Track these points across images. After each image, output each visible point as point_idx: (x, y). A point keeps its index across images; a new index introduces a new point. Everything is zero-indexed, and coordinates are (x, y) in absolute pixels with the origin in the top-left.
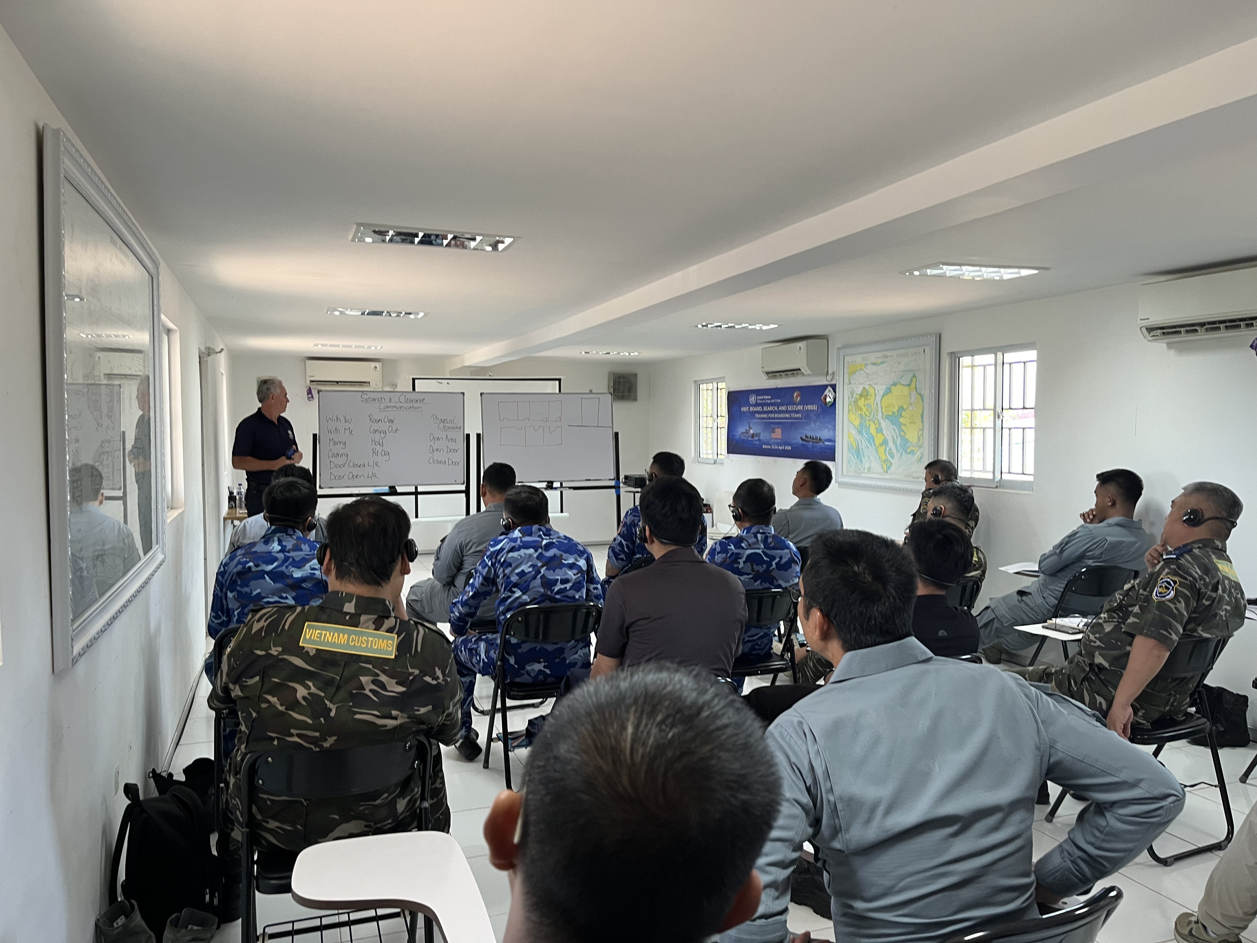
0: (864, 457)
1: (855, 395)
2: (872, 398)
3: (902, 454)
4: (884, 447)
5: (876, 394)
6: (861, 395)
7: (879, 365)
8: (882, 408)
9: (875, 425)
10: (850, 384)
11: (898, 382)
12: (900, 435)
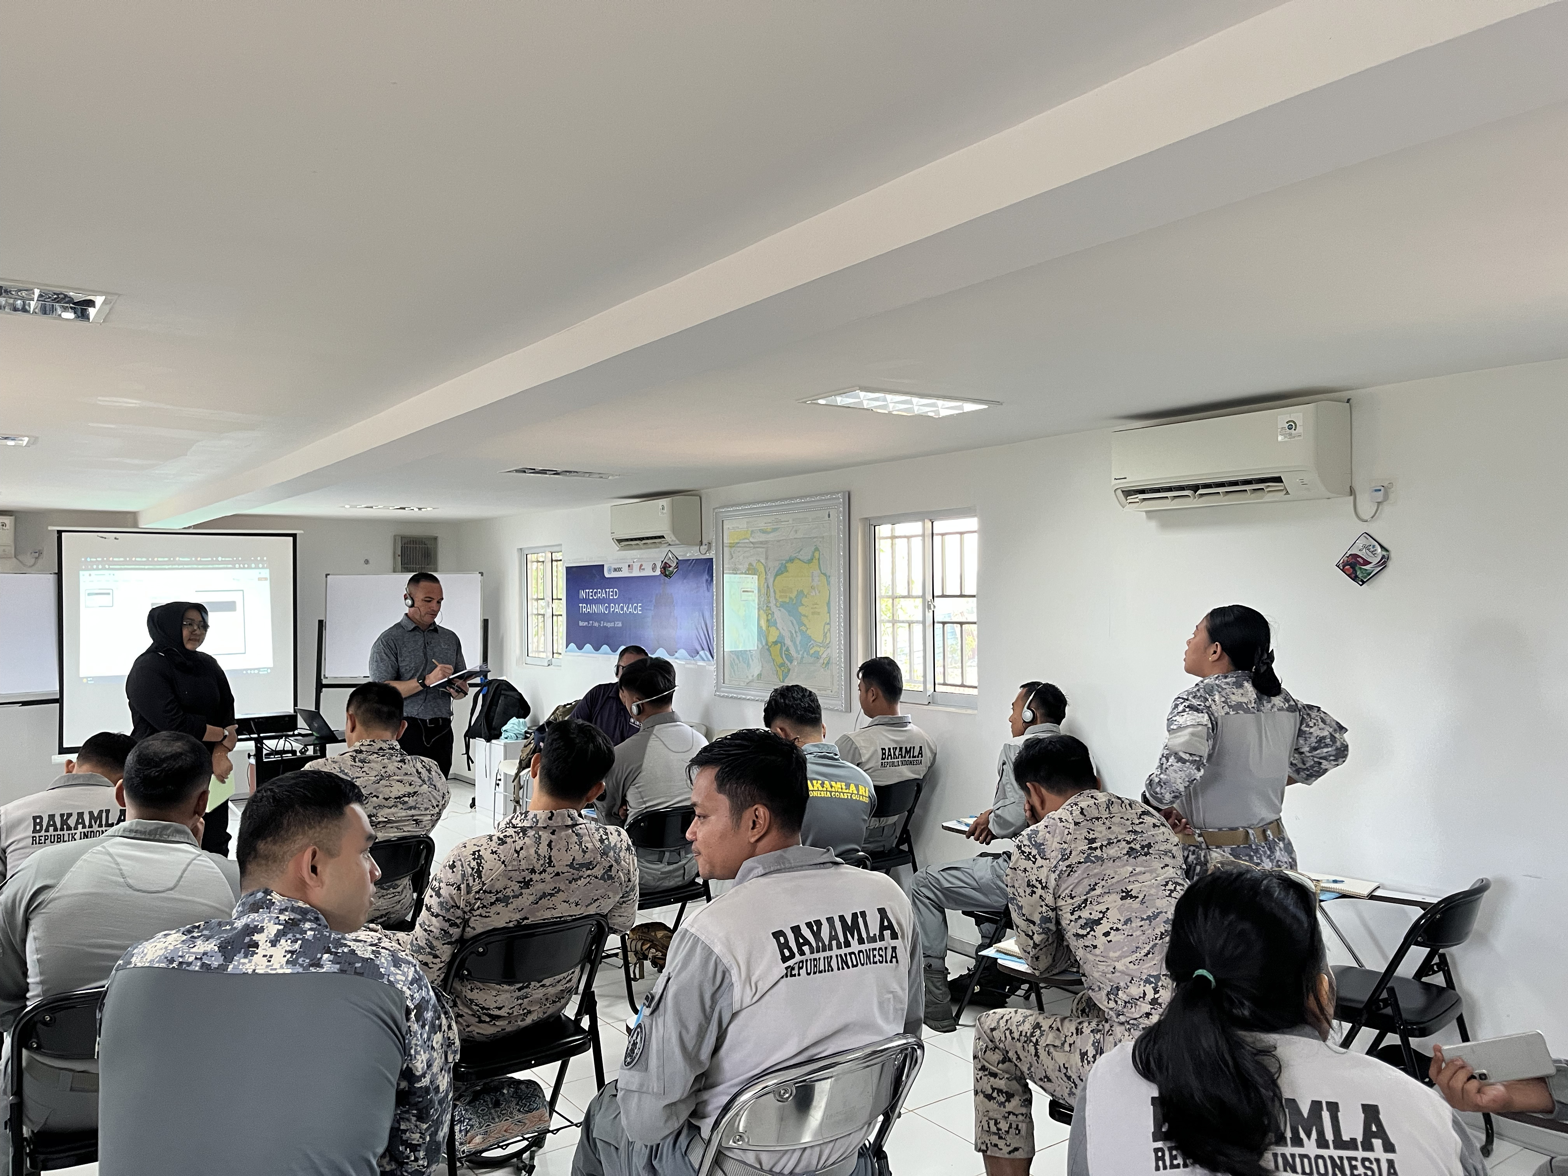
0: (753, 660)
3: (803, 656)
4: (779, 646)
7: (768, 533)
8: (775, 592)
9: (767, 616)
10: (732, 558)
11: (796, 557)
12: (800, 630)
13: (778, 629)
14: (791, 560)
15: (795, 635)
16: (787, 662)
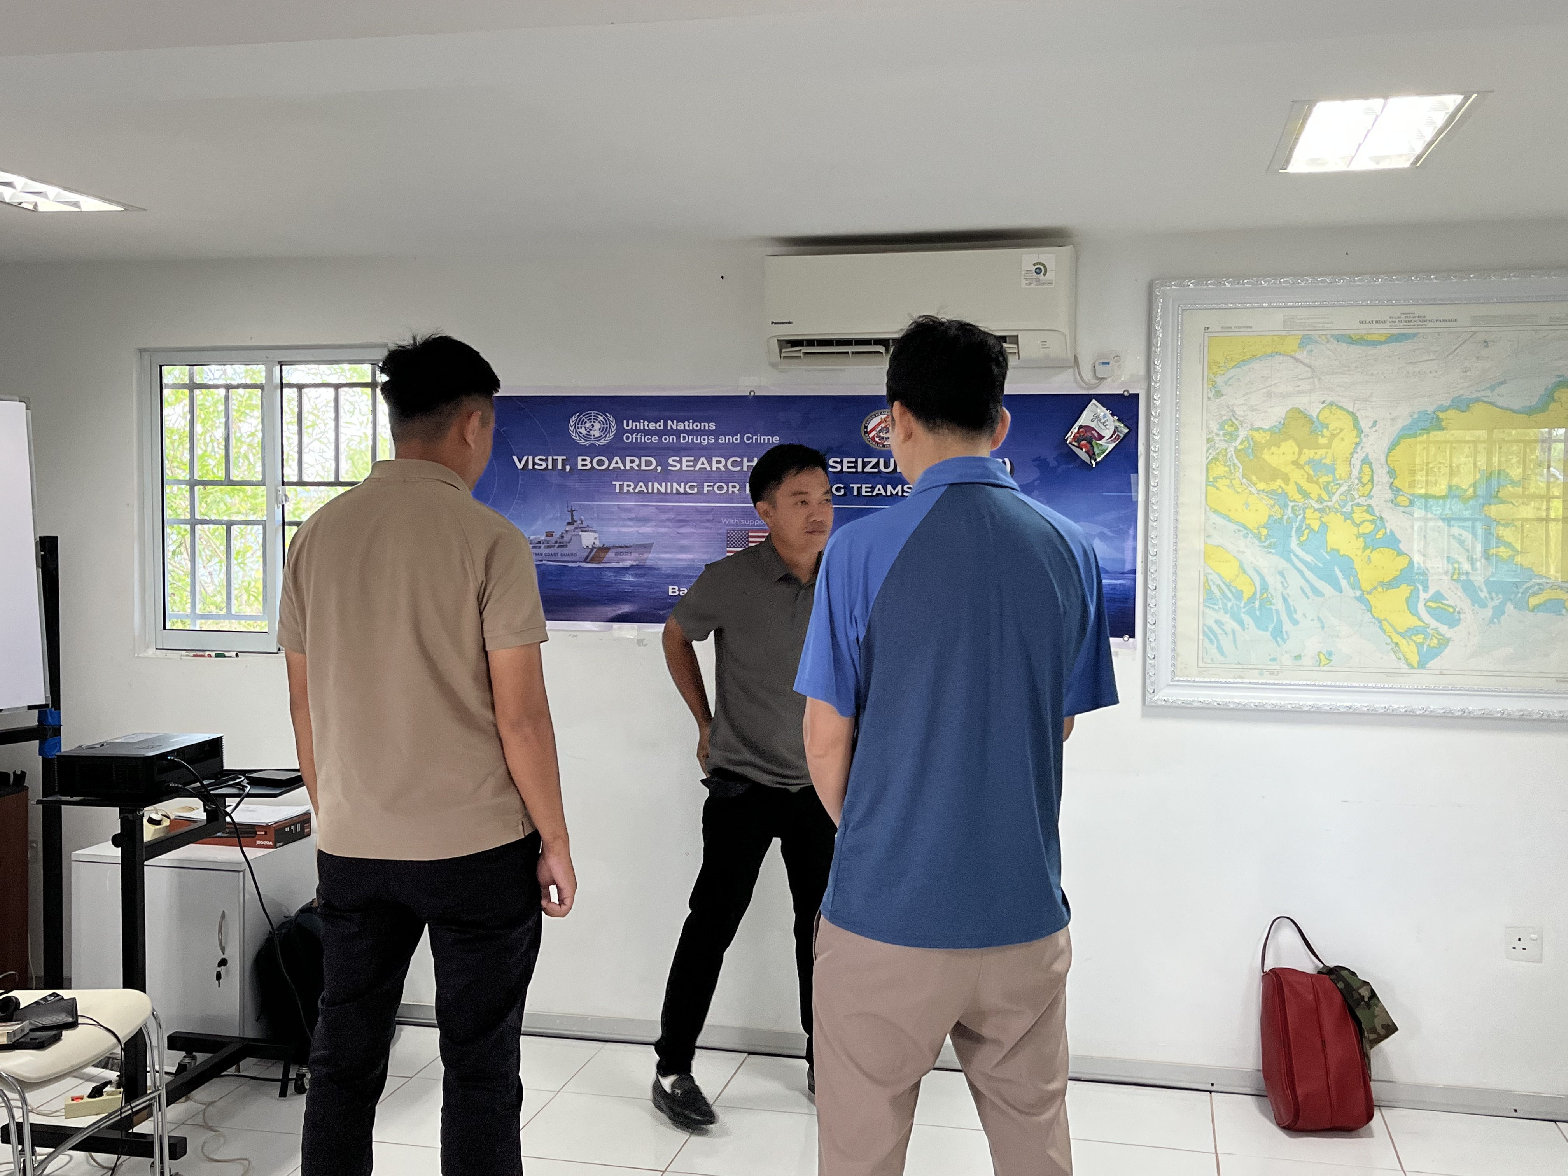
0: (1295, 622)
1: (1242, 434)
2: (1342, 446)
3: (1499, 612)
4: (1405, 590)
5: (1360, 431)
6: (1280, 432)
7: (1376, 343)
8: (1392, 473)
9: (1358, 526)
10: (1219, 394)
11: (1478, 400)
12: (1487, 555)
13: (1400, 553)
14: (1462, 405)
15: (1467, 567)
16: (1434, 624)
